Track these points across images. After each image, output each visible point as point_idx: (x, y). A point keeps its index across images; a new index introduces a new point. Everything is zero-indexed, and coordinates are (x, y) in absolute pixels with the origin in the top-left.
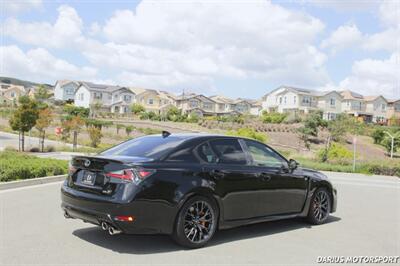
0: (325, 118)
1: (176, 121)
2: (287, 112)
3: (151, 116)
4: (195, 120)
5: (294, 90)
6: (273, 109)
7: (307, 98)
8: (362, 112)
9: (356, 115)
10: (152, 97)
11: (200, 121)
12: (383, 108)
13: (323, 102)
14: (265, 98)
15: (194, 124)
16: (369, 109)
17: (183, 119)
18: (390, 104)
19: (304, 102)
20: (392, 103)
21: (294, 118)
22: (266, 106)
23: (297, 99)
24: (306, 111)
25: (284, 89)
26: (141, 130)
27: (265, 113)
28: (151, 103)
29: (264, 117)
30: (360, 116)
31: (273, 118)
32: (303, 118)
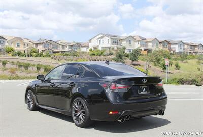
0: (126, 51)
1: (36, 56)
2: (104, 49)
3: (19, 54)
4: (48, 56)
5: (108, 36)
6: (95, 48)
7: (116, 40)
8: (146, 48)
9: (143, 49)
10: (19, 42)
11: (53, 56)
12: (157, 45)
13: (125, 42)
14: (90, 41)
15: (48, 58)
16: (150, 46)
17: (41, 55)
18: (160, 43)
19: (114, 43)
20: (161, 42)
21: (109, 52)
22: (91, 46)
23: (110, 41)
24: (115, 48)
25: (102, 36)
26: (13, 63)
27: (91, 50)
28: (18, 46)
29: (91, 53)
30: (145, 50)
31: (96, 53)
32: (114, 52)
